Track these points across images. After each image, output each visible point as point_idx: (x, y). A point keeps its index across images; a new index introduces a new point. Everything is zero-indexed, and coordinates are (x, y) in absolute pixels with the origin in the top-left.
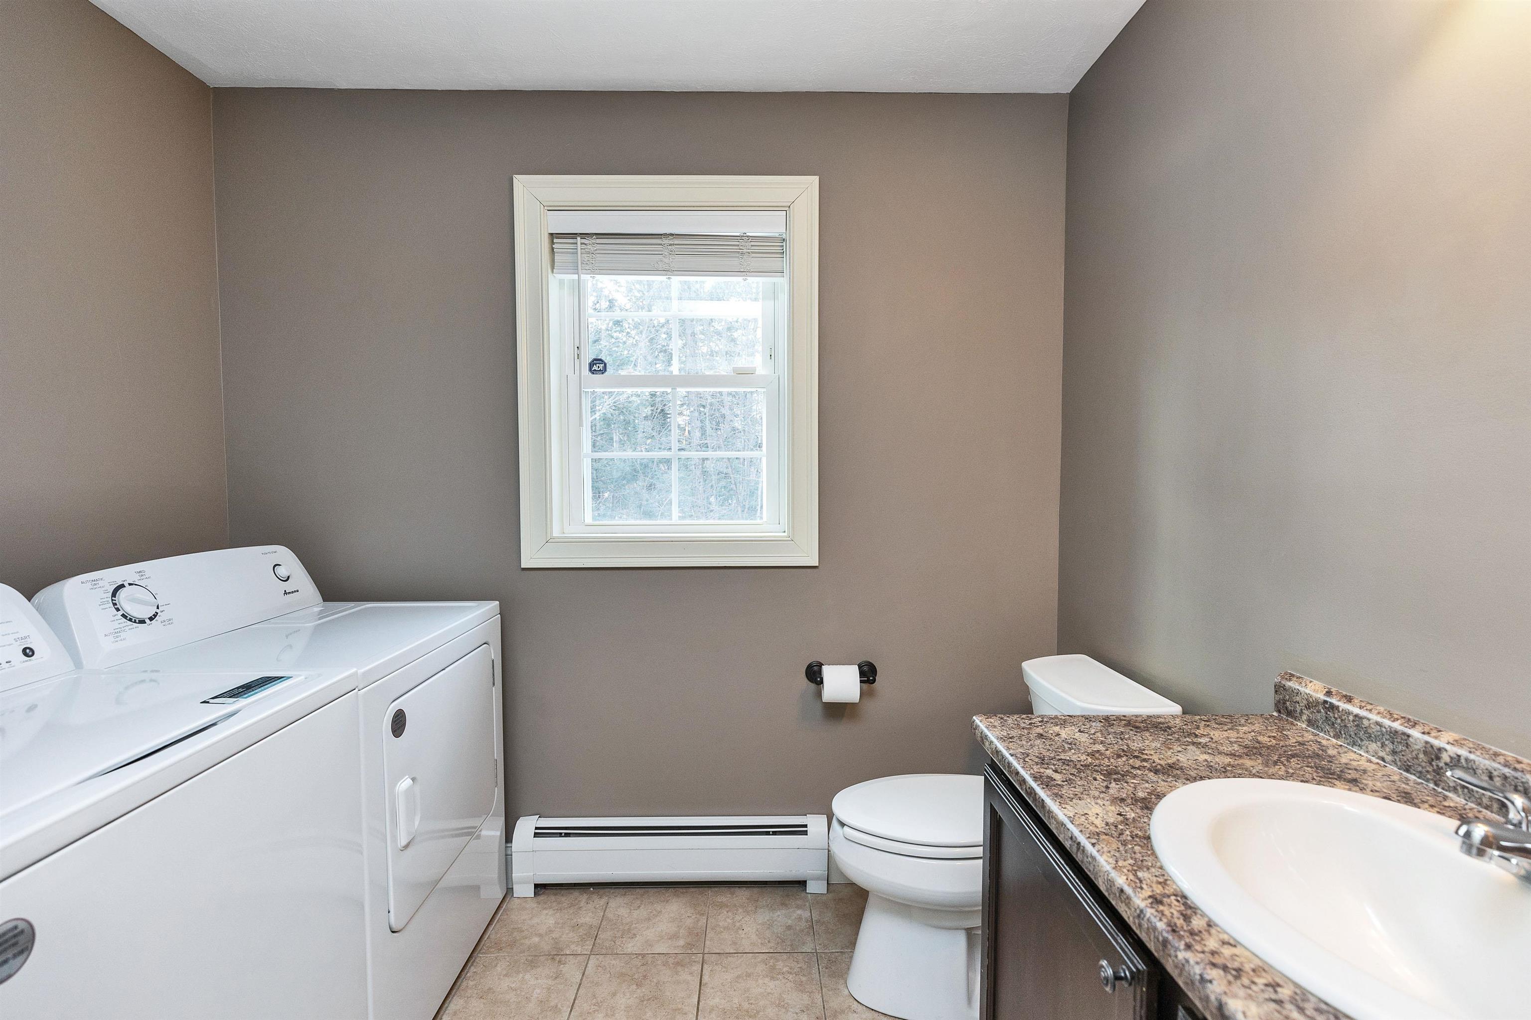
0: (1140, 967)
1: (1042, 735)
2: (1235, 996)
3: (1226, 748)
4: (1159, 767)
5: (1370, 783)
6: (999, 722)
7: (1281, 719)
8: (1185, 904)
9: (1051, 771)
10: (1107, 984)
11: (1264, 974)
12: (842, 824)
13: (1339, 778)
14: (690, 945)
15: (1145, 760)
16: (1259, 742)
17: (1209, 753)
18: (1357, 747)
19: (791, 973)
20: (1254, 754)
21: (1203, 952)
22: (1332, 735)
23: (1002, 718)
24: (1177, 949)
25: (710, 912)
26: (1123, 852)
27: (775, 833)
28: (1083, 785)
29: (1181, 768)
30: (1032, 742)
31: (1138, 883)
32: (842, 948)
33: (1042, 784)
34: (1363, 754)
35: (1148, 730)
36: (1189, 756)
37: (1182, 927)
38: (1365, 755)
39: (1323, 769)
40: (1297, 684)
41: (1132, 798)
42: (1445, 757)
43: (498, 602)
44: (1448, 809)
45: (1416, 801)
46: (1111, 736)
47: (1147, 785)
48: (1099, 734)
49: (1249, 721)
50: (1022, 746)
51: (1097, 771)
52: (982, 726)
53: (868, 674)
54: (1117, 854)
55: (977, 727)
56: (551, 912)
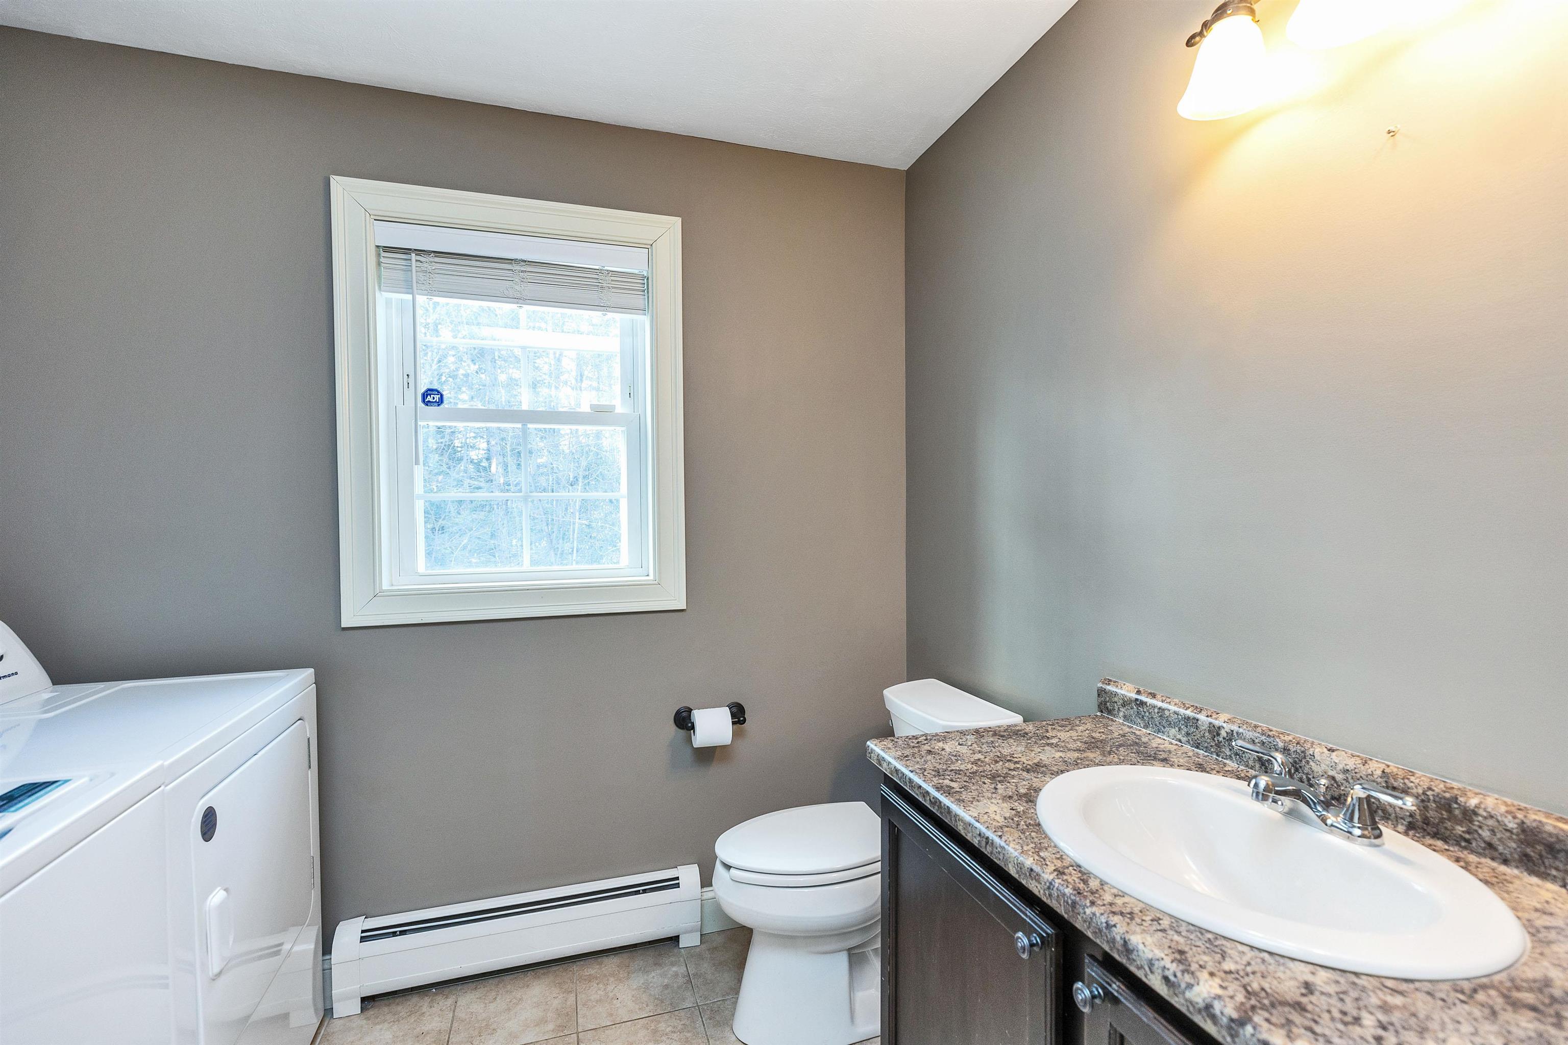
0: (1049, 932)
1: (930, 751)
2: (1134, 933)
3: (1072, 746)
4: (1029, 767)
5: (1176, 760)
6: (891, 744)
7: (1104, 717)
8: (1080, 872)
9: (948, 780)
10: (1024, 952)
11: (1148, 913)
12: (728, 867)
13: (1155, 759)
14: (562, 1027)
15: (1016, 763)
16: (1093, 738)
17: (1061, 751)
18: (1161, 734)
19: (675, 1032)
20: (1093, 748)
21: (1104, 905)
22: (1142, 726)
23: (893, 741)
24: (1085, 906)
25: (578, 988)
26: (1024, 839)
27: (645, 891)
28: (977, 789)
29: (1045, 766)
30: (924, 758)
31: (1043, 862)
32: (723, 996)
33: (945, 793)
34: (1166, 738)
35: (1011, 737)
36: (1048, 756)
37: (1084, 889)
38: (1167, 739)
39: (1142, 753)
40: (1114, 687)
41: (1017, 795)
42: (1223, 733)
43: (313, 670)
44: (1229, 773)
45: (1208, 770)
46: (984, 746)
47: (1024, 783)
48: (975, 745)
49: (1082, 722)
50: (918, 762)
51: (984, 776)
52: (878, 750)
53: (738, 714)
54: (1020, 841)
55: (872, 751)
56: (386, 1025)
